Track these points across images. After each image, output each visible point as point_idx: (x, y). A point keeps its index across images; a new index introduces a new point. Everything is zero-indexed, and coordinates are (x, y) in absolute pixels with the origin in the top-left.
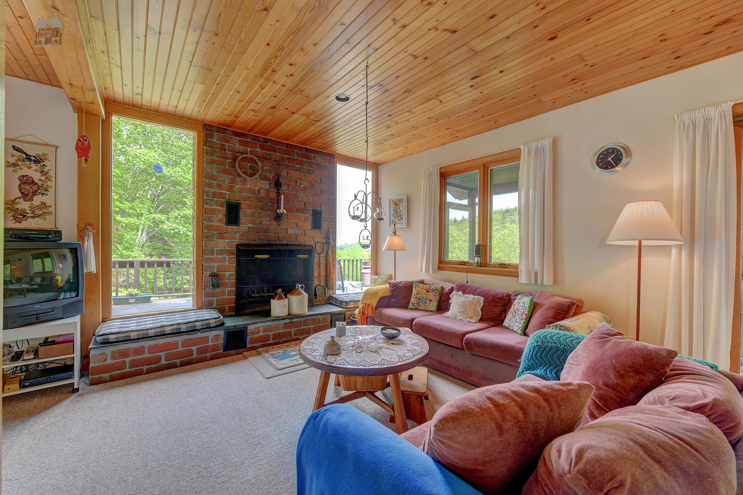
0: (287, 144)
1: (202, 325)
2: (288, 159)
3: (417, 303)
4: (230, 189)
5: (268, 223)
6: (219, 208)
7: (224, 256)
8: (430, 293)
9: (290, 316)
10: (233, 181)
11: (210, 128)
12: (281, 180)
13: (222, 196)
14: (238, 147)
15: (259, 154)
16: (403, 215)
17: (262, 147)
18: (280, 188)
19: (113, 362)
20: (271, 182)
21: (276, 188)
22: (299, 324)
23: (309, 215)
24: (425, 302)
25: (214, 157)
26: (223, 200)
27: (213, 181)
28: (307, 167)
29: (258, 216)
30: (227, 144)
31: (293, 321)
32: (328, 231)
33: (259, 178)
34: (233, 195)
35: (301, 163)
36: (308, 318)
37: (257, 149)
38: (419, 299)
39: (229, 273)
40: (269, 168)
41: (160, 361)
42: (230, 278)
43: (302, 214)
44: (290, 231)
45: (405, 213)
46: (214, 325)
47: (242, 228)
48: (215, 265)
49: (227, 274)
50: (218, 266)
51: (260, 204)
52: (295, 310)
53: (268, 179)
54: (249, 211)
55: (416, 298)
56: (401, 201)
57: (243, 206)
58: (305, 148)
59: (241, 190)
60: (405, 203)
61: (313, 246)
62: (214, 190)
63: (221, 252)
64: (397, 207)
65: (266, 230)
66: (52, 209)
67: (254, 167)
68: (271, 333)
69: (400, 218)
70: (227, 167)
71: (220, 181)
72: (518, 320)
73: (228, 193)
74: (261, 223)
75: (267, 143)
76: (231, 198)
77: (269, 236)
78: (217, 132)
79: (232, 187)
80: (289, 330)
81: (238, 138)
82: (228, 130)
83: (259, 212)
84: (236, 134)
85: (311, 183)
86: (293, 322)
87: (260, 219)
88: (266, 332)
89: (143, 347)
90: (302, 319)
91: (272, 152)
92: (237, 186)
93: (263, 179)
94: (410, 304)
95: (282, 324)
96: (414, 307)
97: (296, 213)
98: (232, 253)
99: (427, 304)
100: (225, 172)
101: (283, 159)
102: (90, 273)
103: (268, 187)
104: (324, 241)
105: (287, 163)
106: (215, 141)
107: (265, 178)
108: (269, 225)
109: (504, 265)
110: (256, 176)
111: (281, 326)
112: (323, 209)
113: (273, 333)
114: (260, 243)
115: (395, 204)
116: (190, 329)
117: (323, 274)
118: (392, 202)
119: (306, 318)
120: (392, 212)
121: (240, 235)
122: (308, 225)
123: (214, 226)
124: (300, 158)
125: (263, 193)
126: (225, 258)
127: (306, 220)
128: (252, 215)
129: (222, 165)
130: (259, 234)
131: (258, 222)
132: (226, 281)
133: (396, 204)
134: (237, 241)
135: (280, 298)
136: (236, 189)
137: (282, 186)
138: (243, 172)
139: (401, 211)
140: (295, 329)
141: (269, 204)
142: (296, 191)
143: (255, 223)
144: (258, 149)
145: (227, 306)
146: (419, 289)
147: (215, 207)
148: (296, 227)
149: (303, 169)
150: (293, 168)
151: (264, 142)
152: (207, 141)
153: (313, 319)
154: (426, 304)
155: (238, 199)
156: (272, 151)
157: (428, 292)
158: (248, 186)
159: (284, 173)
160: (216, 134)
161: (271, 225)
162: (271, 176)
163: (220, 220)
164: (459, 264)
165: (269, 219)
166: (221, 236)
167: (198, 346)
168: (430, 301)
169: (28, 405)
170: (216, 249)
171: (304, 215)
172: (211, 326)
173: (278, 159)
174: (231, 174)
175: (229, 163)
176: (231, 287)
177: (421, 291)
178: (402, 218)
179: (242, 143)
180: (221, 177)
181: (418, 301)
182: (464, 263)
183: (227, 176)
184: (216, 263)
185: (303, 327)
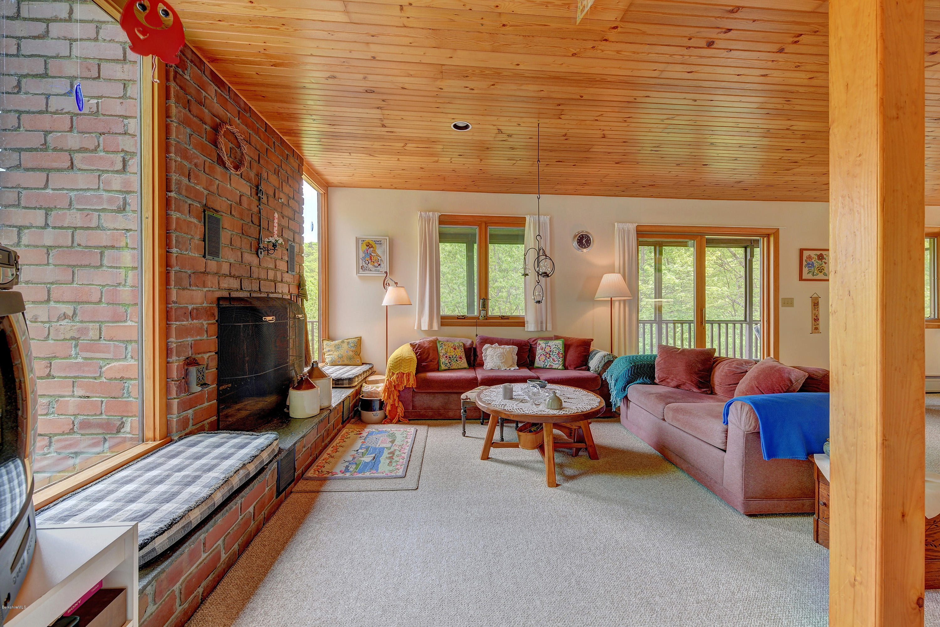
4: (209, 185)
5: (249, 258)
6: (197, 222)
7: (201, 321)
13: (199, 197)
16: (381, 260)
20: (252, 186)
23: (285, 250)
27: (186, 163)
28: (283, 171)
30: (204, 93)
32: (300, 276)
33: (241, 174)
34: (212, 198)
39: (208, 355)
40: (250, 159)
42: (210, 364)
44: (270, 275)
45: (385, 258)
48: (191, 341)
50: (195, 343)
53: (250, 180)
55: (446, 357)
56: (379, 242)
59: (221, 191)
60: (386, 246)
63: (197, 314)
64: (371, 249)
69: (376, 264)
72: (556, 359)
73: (205, 192)
74: (243, 257)
75: (247, 113)
76: (209, 204)
78: (192, 61)
79: (211, 182)
81: (216, 88)
82: (204, 64)
83: (241, 238)
84: (214, 77)
85: (287, 197)
87: (242, 251)
88: (307, 444)
91: (252, 133)
93: (245, 178)
94: (442, 365)
96: (447, 368)
98: (212, 315)
100: (203, 149)
103: (249, 193)
106: (188, 79)
109: (507, 318)
110: (242, 170)
111: (316, 431)
113: (311, 443)
115: (367, 246)
118: (360, 242)
120: (362, 255)
122: (285, 265)
124: (277, 154)
126: (203, 324)
127: (283, 257)
131: (240, 255)
133: (369, 245)
134: (217, 291)
136: (215, 186)
139: (378, 255)
144: (237, 120)
145: (206, 423)
146: (446, 347)
147: (189, 218)
148: (275, 269)
149: (280, 172)
151: (244, 110)
155: (218, 207)
156: (252, 130)
157: (455, 349)
158: (229, 186)
160: (189, 64)
161: (253, 262)
162: (252, 174)
163: (197, 248)
164: (458, 318)
165: (250, 251)
168: (461, 358)
170: (190, 308)
174: (210, 156)
176: (212, 383)
178: (379, 265)
180: (198, 157)
182: (464, 317)
184: (192, 336)
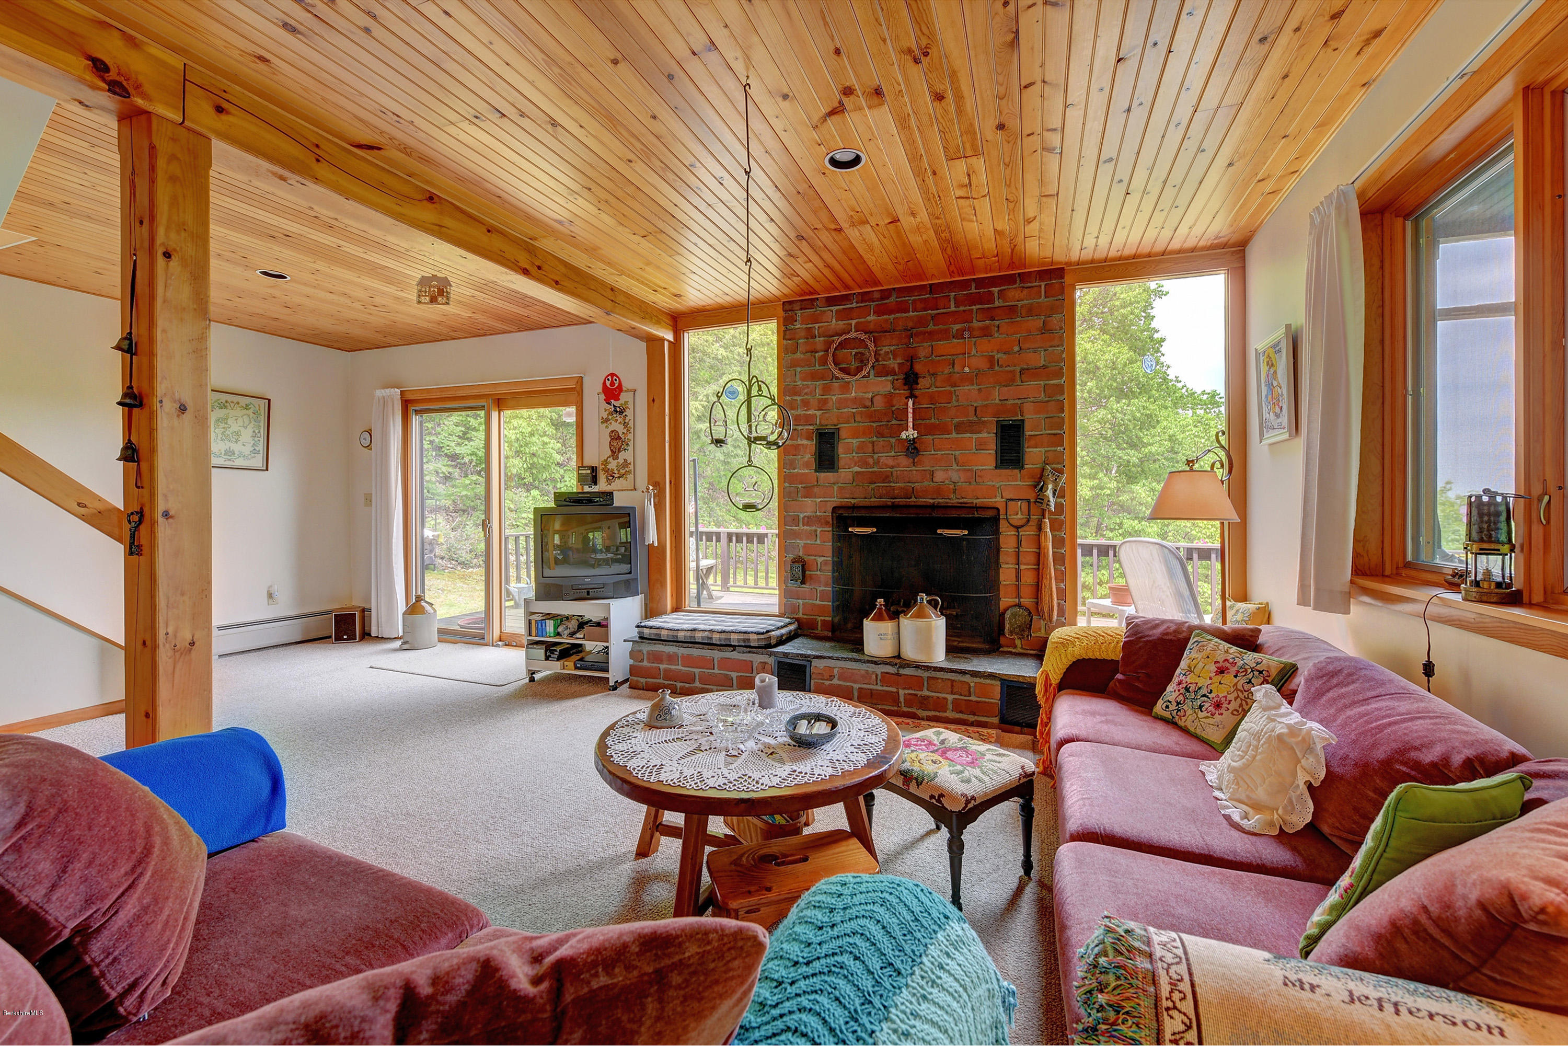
0: (931, 285)
1: (739, 640)
2: (933, 317)
3: (1178, 703)
4: (823, 405)
5: (891, 462)
6: (805, 442)
7: (814, 528)
8: (1228, 679)
9: (898, 659)
10: (826, 390)
11: (790, 307)
12: (918, 368)
13: (809, 420)
14: (835, 324)
15: (871, 327)
16: (1282, 395)
17: (878, 312)
18: (915, 386)
19: (649, 665)
20: (896, 377)
21: (906, 387)
22: (918, 683)
23: (989, 436)
24: (1201, 707)
25: (798, 355)
26: (811, 427)
27: (796, 398)
28: (980, 324)
29: (871, 450)
30: (817, 326)
31: (902, 671)
32: (1043, 470)
33: (872, 372)
34: (827, 415)
35: (966, 318)
36: (939, 675)
37: (869, 318)
38: (1187, 689)
39: (823, 559)
40: (892, 348)
41: (694, 680)
42: (823, 568)
43: (968, 435)
44: (940, 476)
46: (756, 644)
47: (843, 475)
48: (801, 543)
49: (820, 560)
50: (805, 546)
51: (874, 425)
52: (910, 652)
53: (891, 372)
54: (854, 441)
55: (1182, 683)
57: (843, 434)
58: (974, 279)
59: (841, 404)
61: (998, 509)
62: (800, 412)
63: (809, 521)
64: (1272, 370)
65: (887, 477)
66: (631, 467)
67: (862, 354)
68: (856, 686)
69: (1278, 409)
70: (817, 367)
71: (806, 394)
73: (818, 413)
74: (877, 462)
75: (888, 298)
76: (823, 422)
77: (893, 488)
78: (801, 309)
79: (825, 402)
80: (894, 690)
81: (835, 308)
82: (817, 299)
83: (873, 443)
84: (831, 301)
85: (993, 357)
86: (900, 675)
87: (876, 456)
88: (845, 680)
89: (676, 655)
90: (926, 674)
91: (898, 315)
92: (834, 398)
93: (878, 374)
94: (1160, 702)
95: (879, 672)
96: (1168, 716)
97: (954, 435)
98: (827, 523)
99: (1204, 714)
100: (814, 377)
101: (921, 322)
102: (650, 546)
103: (888, 388)
104: (1032, 496)
105: (931, 327)
106: (799, 326)
107: (883, 372)
108: (892, 467)
110: (864, 373)
111: (874, 676)
112: (1027, 416)
113: (860, 686)
114: (876, 504)
116: (723, 643)
117: (1028, 578)
119: (933, 674)
120: (1264, 391)
121: (840, 488)
122: (987, 458)
123: (798, 474)
124: (962, 308)
125: (879, 404)
126: (816, 531)
127: (981, 445)
128: (861, 448)
129: (809, 365)
130: (873, 486)
131: (871, 461)
132: (818, 573)
133: (1269, 363)
134: (835, 501)
135: (879, 618)
136: (831, 403)
137: (920, 380)
138: (840, 369)
139: (1279, 385)
140: (907, 692)
141: (894, 422)
142: (954, 385)
143: (864, 463)
144: (872, 317)
145: (819, 619)
146: (1199, 656)
147: (800, 442)
148: (955, 467)
149: (970, 329)
150: (946, 335)
151: (882, 299)
152: (787, 329)
153: (953, 681)
154: (1201, 715)
155: (836, 422)
156: (898, 312)
157: (1221, 671)
158: (853, 394)
159: (923, 351)
160: (799, 313)
161: (899, 466)
162: (893, 363)
163: (807, 465)
165: (893, 454)
166: (809, 493)
167: (740, 674)
168: (1218, 706)
169: (575, 687)
170: (802, 516)
171: (975, 436)
172: (752, 644)
173: (910, 324)
174: (823, 378)
175: (820, 358)
176: (826, 585)
177: (1201, 665)
178: (1281, 409)
179: (841, 316)
180: (808, 387)
181: (1181, 698)
183: (818, 383)
184: (801, 539)
185: (925, 693)
